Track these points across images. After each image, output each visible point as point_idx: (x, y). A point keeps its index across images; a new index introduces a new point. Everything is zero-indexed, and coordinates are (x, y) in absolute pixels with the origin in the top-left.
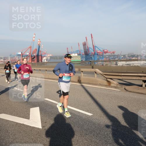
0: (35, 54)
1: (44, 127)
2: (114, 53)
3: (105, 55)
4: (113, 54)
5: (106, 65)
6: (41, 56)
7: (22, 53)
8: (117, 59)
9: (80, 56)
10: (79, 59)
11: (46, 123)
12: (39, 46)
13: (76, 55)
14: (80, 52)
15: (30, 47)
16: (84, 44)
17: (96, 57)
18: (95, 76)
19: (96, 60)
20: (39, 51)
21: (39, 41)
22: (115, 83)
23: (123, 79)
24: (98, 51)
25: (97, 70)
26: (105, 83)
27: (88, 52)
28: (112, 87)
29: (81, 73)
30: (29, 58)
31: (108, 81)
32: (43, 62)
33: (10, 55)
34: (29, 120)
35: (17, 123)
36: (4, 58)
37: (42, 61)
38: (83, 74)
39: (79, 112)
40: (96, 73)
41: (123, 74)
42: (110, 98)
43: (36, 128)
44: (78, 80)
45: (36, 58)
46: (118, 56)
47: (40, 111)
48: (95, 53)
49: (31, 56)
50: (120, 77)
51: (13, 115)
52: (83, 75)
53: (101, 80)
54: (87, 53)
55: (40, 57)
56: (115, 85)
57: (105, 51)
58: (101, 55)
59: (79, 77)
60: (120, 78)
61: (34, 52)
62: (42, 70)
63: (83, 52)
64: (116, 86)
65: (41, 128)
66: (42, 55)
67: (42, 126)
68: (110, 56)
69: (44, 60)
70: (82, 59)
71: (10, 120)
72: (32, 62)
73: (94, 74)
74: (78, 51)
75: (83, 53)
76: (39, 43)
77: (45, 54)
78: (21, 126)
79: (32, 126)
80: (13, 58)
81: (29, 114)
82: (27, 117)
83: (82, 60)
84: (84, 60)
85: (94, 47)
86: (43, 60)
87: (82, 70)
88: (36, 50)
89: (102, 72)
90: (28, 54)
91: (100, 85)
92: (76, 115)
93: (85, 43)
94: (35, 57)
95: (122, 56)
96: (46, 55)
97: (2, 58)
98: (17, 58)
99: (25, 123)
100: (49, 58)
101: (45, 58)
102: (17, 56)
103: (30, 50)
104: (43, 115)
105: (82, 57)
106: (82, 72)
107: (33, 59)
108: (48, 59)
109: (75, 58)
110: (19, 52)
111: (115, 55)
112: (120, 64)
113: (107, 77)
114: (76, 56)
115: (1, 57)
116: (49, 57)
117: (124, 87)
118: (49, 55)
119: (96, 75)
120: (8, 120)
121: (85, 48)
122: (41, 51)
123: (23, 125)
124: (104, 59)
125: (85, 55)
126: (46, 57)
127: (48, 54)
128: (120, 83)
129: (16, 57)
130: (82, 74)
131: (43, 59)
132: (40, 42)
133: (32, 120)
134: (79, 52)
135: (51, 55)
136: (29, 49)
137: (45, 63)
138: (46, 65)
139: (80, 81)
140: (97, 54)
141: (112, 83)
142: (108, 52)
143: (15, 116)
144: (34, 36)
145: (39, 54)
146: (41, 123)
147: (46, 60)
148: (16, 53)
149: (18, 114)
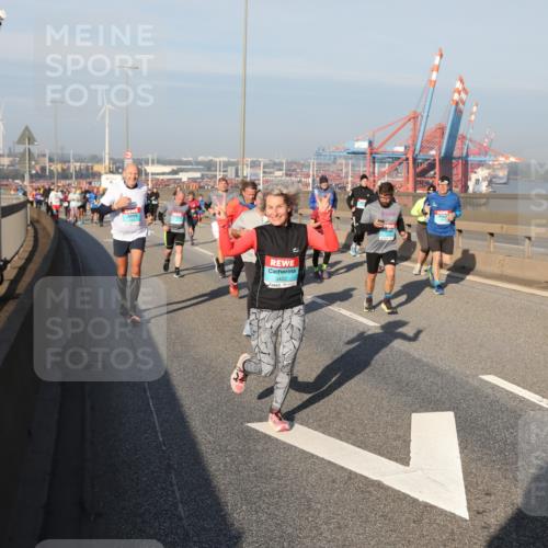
0: (433, 152)
1: (478, 513)
6: (466, 163)
7: (371, 143)
11: (487, 494)
12: (458, 114)
15: (415, 118)
20: (453, 137)
21: (458, 85)
30: (402, 169)
32: (471, 190)
33: (318, 155)
34: (407, 468)
35: (351, 472)
36: (289, 164)
37: (465, 187)
43: (442, 512)
45: (437, 170)
47: (458, 431)
49: (415, 160)
51: (329, 435)
55: (460, 167)
61: (428, 141)
62: (468, 232)
65: (468, 518)
66: (471, 158)
67: (469, 509)
69: (479, 181)
72: (414, 189)
76: (456, 97)
77: (485, 151)
78: (371, 489)
79: (422, 498)
80: (328, 164)
81: (407, 442)
82: (399, 451)
86: (471, 184)
88: (443, 133)
90: (401, 149)
94: (432, 166)
96: (489, 160)
97: (281, 164)
98: (347, 165)
99: (388, 481)
100: (502, 174)
101: (482, 173)
102: (346, 158)
103: (411, 133)
104: (474, 456)
107: (423, 173)
108: (496, 177)
110: (357, 140)
115: (277, 161)
116: (502, 166)
118: (502, 159)
120: (313, 455)
122: (464, 137)
123: (379, 485)
126: (489, 167)
127: (497, 154)
129: (344, 162)
131: (473, 177)
132: (464, 89)
133: (422, 469)
135: (512, 159)
136: (405, 127)
137: (482, 196)
138: (483, 209)
143: (341, 439)
144: (437, 60)
145: (456, 153)
147: (485, 184)
148: (347, 145)
149: (353, 432)
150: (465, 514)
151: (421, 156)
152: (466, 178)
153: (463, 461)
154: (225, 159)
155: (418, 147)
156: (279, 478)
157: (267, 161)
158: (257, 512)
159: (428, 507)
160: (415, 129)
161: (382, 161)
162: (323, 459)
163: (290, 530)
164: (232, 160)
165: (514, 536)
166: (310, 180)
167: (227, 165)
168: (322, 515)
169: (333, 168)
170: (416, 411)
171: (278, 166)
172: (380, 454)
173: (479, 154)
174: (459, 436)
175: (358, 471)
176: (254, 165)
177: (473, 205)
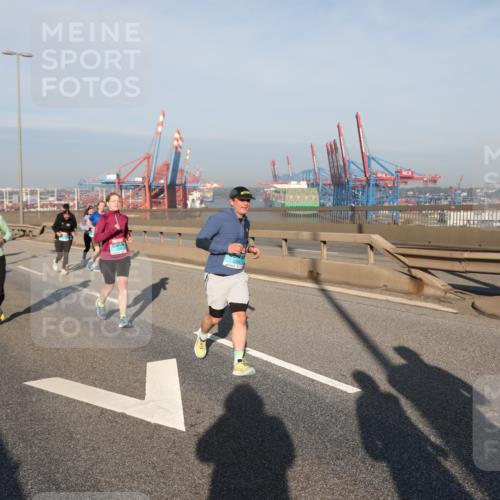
0: (162, 181)
1: (192, 426)
2: (435, 182)
3: (402, 186)
4: (431, 185)
5: (408, 221)
6: (185, 189)
7: (118, 176)
8: (444, 202)
9: (315, 190)
10: (312, 200)
11: (199, 412)
12: (178, 156)
13: (304, 185)
14: (315, 174)
15: (148, 158)
16: (333, 150)
17: (370, 194)
18: (367, 259)
19: (370, 204)
20: (175, 170)
21: (177, 136)
22: (440, 285)
23: (466, 272)
24: (379, 175)
25: (378, 240)
26: (405, 283)
27: (343, 175)
28: (427, 298)
29: (320, 250)
30: (142, 192)
31: (413, 278)
32: (189, 206)
33: (80, 184)
34: (143, 401)
35: (103, 409)
36: (59, 192)
37: (185, 205)
38: (328, 250)
39: (313, 381)
40: (372, 247)
41: (466, 255)
42: (421, 334)
43: (167, 429)
44: (311, 272)
45: (166, 192)
46: (448, 191)
47: (179, 372)
48: (368, 180)
49: (150, 187)
50: (458, 263)
51: (88, 384)
52: (328, 255)
53: (390, 273)
54: (339, 181)
55: (181, 191)
56: (439, 293)
57: (405, 173)
58: (390, 188)
59: (314, 263)
60: (457, 267)
61: (158, 174)
62: (186, 234)
63: (326, 176)
64: (442, 294)
65: (184, 430)
66: (188, 185)
67: (186, 424)
68: (420, 191)
69: (194, 200)
70: (322, 201)
71: (81, 400)
72: (151, 207)
73: (366, 253)
74: (310, 171)
75: (326, 180)
76: (176, 143)
77: (197, 180)
78: (117, 419)
79: (153, 421)
80: (89, 191)
81: (143, 383)
82: (137, 390)
83: (322, 205)
84: (330, 204)
85: (366, 159)
86: (189, 203)
87: (324, 236)
88: (168, 168)
89: (393, 246)
90: (140, 179)
91: (386, 290)
92: (303, 391)
93: (335, 145)
94: (162, 191)
95: (465, 194)
96: (200, 185)
97: (53, 192)
98: (102, 191)
99: (128, 412)
100: (210, 195)
101: (195, 195)
102: (100, 186)
103: (145, 168)
104: (190, 388)
105: (323, 194)
106: (324, 242)
107: (156, 196)
108: (206, 197)
109: (298, 197)
110: (109, 174)
111: (438, 190)
112: (456, 219)
113: (410, 264)
114: (302, 190)
115: (50, 189)
116: (209, 190)
117: (470, 298)
118: (209, 185)
119: (371, 254)
120: (74, 401)
121: (333, 164)
122: (182, 171)
123: (123, 416)
124: (401, 202)
125: (332, 187)
126: (200, 190)
127: (205, 182)
128: (455, 286)
129: (99, 189)
130: (324, 250)
131: (190, 198)
132: (181, 139)
133: (153, 401)
134: (312, 177)
135: (215, 185)
136: (142, 164)
137: (195, 210)
138: (198, 219)
139: (318, 274)
140: (377, 185)
141: (428, 285)
142: (415, 176)
143: (96, 386)
144: (161, 118)
145: (178, 182)
146: (182, 411)
147: (199, 202)
148: (100, 177)
149: (105, 380)
150: (183, 428)
151: (154, 185)
152: (185, 198)
153: (182, 392)
154: (9, 189)
155: (151, 178)
156: (49, 420)
157: (42, 190)
158: (31, 447)
159: (158, 427)
160: (149, 166)
161: (127, 188)
162: (82, 402)
163: (56, 457)
164: (16, 190)
165: (215, 438)
166: (76, 202)
167: (11, 194)
168: (81, 442)
169: (92, 194)
170: (151, 361)
171: (51, 193)
172: (125, 394)
173: (193, 182)
174: (179, 375)
175: (108, 408)
176: (33, 193)
177: (191, 216)
